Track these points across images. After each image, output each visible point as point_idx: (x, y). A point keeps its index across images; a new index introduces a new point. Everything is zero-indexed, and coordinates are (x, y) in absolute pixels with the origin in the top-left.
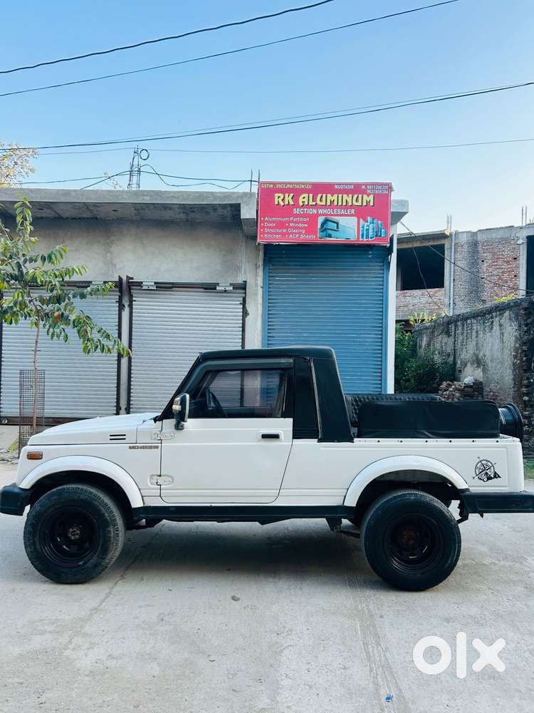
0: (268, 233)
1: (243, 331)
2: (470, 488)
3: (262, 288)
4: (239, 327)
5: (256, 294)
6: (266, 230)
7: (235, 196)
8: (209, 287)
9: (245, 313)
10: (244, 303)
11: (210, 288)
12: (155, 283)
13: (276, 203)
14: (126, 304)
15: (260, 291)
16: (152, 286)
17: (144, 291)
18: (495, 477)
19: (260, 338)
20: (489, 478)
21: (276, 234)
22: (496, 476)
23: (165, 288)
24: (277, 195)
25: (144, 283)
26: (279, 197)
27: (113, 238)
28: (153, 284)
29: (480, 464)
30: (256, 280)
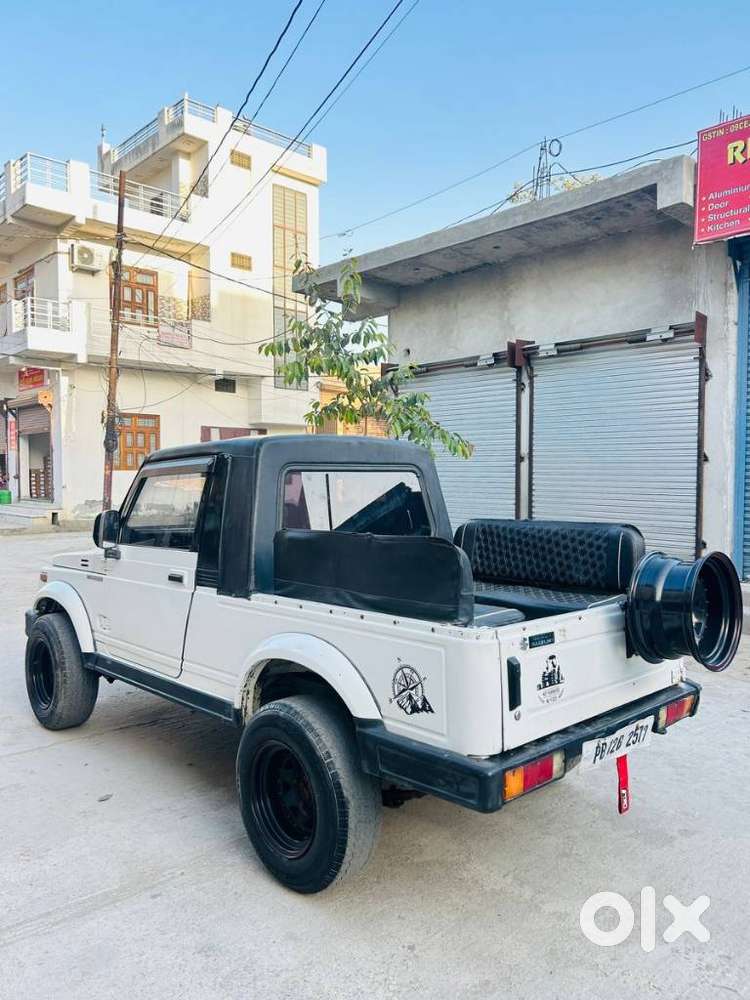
0: (713, 223)
1: (701, 407)
2: (386, 722)
3: (736, 324)
4: (694, 401)
5: (726, 338)
6: (711, 218)
7: (649, 172)
8: (635, 338)
9: (705, 375)
10: (702, 358)
11: (637, 339)
12: (557, 345)
13: (730, 161)
14: (526, 381)
15: (733, 331)
16: (551, 350)
17: (543, 361)
18: (424, 709)
19: (732, 419)
20: (415, 709)
21: (728, 220)
22: (426, 707)
23: (570, 350)
24: (731, 146)
25: (541, 348)
26: (735, 148)
27: (512, 287)
28: (553, 346)
29: (400, 673)
30: (726, 312)
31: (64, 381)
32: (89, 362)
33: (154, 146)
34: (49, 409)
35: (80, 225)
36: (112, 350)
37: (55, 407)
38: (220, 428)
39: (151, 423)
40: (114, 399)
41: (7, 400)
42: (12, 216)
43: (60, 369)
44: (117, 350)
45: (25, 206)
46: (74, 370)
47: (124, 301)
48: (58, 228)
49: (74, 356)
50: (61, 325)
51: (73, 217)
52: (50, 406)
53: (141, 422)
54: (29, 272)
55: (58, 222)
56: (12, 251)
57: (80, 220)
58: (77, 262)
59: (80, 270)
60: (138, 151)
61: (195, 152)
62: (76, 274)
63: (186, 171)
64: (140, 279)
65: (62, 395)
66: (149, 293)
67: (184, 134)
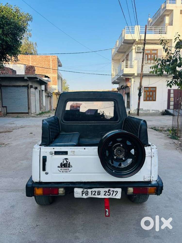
31: (133, 80)
32: (138, 75)
33: (159, 15)
34: (129, 87)
35: (137, 41)
36: (141, 71)
37: (131, 86)
38: (174, 89)
39: (154, 89)
40: (141, 84)
41: (123, 85)
42: (123, 43)
43: (132, 77)
44: (142, 71)
45: (125, 40)
46: (135, 77)
47: (148, 58)
48: (133, 43)
49: (134, 74)
50: (131, 67)
51: (135, 40)
52: (130, 86)
53: (152, 89)
54: (128, 55)
55: (133, 41)
56: (125, 51)
57: (137, 40)
58: (136, 51)
59: (138, 52)
60: (156, 18)
61: (170, 14)
62: (137, 54)
63: (167, 19)
64: (153, 52)
65: (132, 83)
66: (155, 55)
67: (166, 10)
